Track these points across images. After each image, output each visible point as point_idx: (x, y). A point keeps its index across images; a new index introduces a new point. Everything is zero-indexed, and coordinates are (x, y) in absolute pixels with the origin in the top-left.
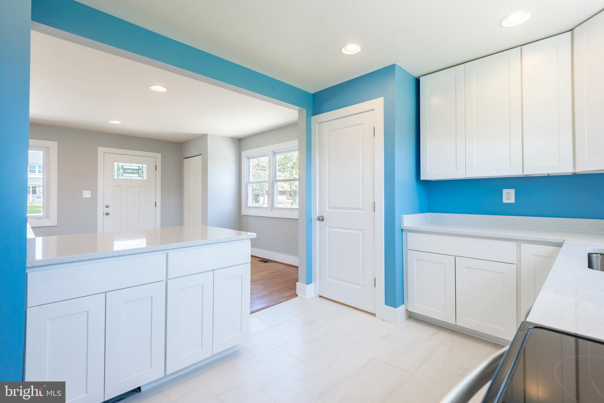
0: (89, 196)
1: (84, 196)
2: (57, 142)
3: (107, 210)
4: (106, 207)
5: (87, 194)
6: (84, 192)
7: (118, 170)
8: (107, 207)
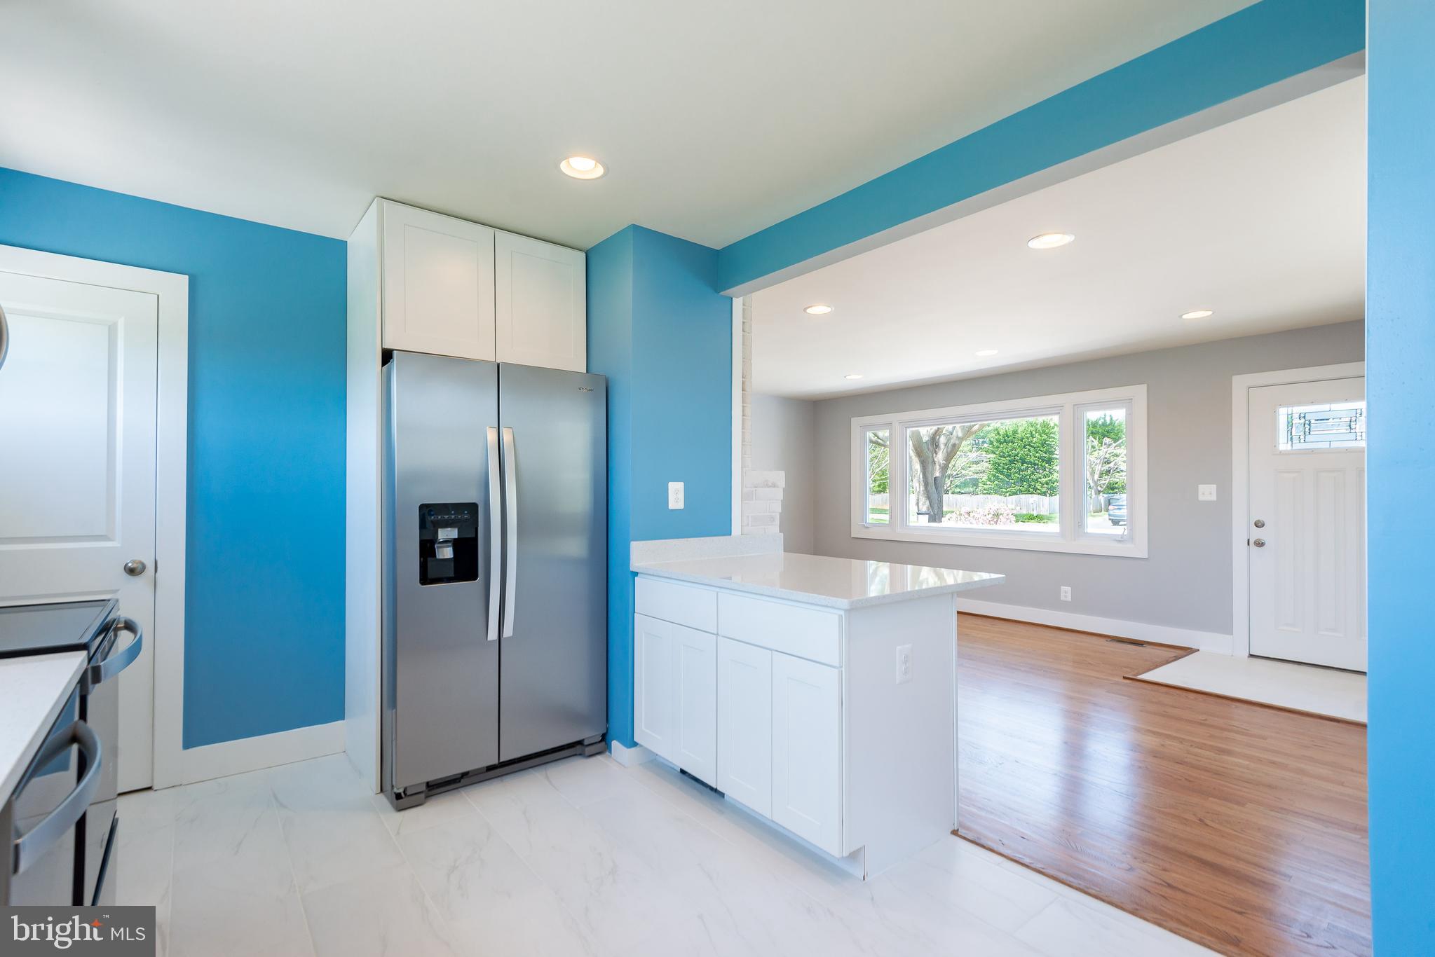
0: (1214, 498)
1: (1201, 498)
2: (1146, 385)
3: (1257, 534)
4: (1256, 525)
5: (1207, 492)
6: (1202, 488)
7: (1290, 424)
8: (1259, 525)
